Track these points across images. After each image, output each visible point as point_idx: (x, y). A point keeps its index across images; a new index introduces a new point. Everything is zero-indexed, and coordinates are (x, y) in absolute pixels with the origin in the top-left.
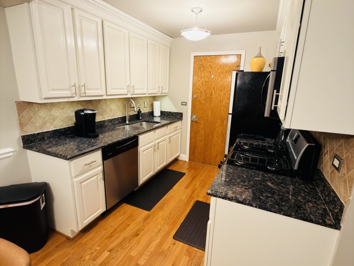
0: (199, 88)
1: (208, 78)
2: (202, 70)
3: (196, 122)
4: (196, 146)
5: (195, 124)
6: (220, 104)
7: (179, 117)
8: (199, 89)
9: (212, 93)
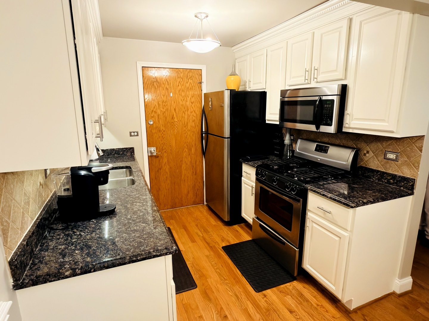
1: (165, 97)
2: (156, 86)
3: (156, 157)
8: (156, 112)
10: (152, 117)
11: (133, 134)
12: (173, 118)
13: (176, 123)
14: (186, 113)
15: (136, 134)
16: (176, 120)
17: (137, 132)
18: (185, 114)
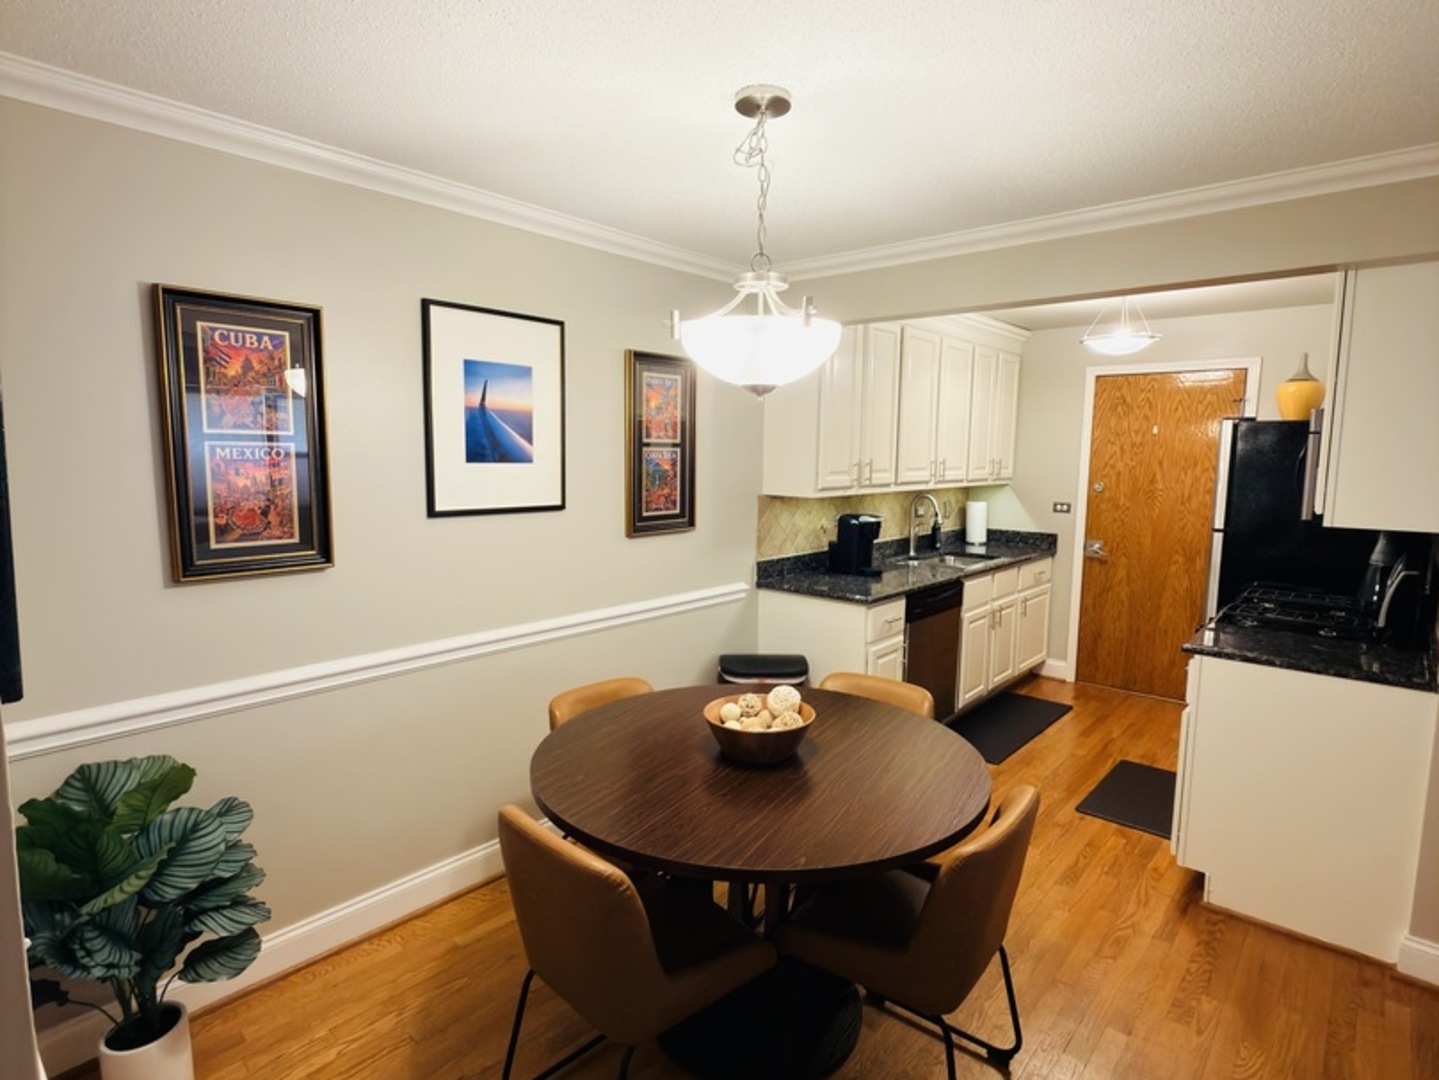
0: (1112, 462)
1: (1140, 435)
2: (1122, 414)
3: (1102, 562)
4: (1100, 636)
5: (1097, 567)
6: (1182, 508)
7: (1044, 546)
8: (1113, 467)
9: (1154, 476)
10: (1104, 477)
11: (1059, 507)
12: (1153, 481)
13: (1161, 493)
14: (1189, 472)
15: (1065, 507)
16: (1160, 486)
17: (1069, 506)
18: (1186, 474)
